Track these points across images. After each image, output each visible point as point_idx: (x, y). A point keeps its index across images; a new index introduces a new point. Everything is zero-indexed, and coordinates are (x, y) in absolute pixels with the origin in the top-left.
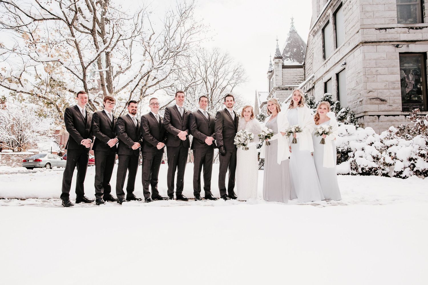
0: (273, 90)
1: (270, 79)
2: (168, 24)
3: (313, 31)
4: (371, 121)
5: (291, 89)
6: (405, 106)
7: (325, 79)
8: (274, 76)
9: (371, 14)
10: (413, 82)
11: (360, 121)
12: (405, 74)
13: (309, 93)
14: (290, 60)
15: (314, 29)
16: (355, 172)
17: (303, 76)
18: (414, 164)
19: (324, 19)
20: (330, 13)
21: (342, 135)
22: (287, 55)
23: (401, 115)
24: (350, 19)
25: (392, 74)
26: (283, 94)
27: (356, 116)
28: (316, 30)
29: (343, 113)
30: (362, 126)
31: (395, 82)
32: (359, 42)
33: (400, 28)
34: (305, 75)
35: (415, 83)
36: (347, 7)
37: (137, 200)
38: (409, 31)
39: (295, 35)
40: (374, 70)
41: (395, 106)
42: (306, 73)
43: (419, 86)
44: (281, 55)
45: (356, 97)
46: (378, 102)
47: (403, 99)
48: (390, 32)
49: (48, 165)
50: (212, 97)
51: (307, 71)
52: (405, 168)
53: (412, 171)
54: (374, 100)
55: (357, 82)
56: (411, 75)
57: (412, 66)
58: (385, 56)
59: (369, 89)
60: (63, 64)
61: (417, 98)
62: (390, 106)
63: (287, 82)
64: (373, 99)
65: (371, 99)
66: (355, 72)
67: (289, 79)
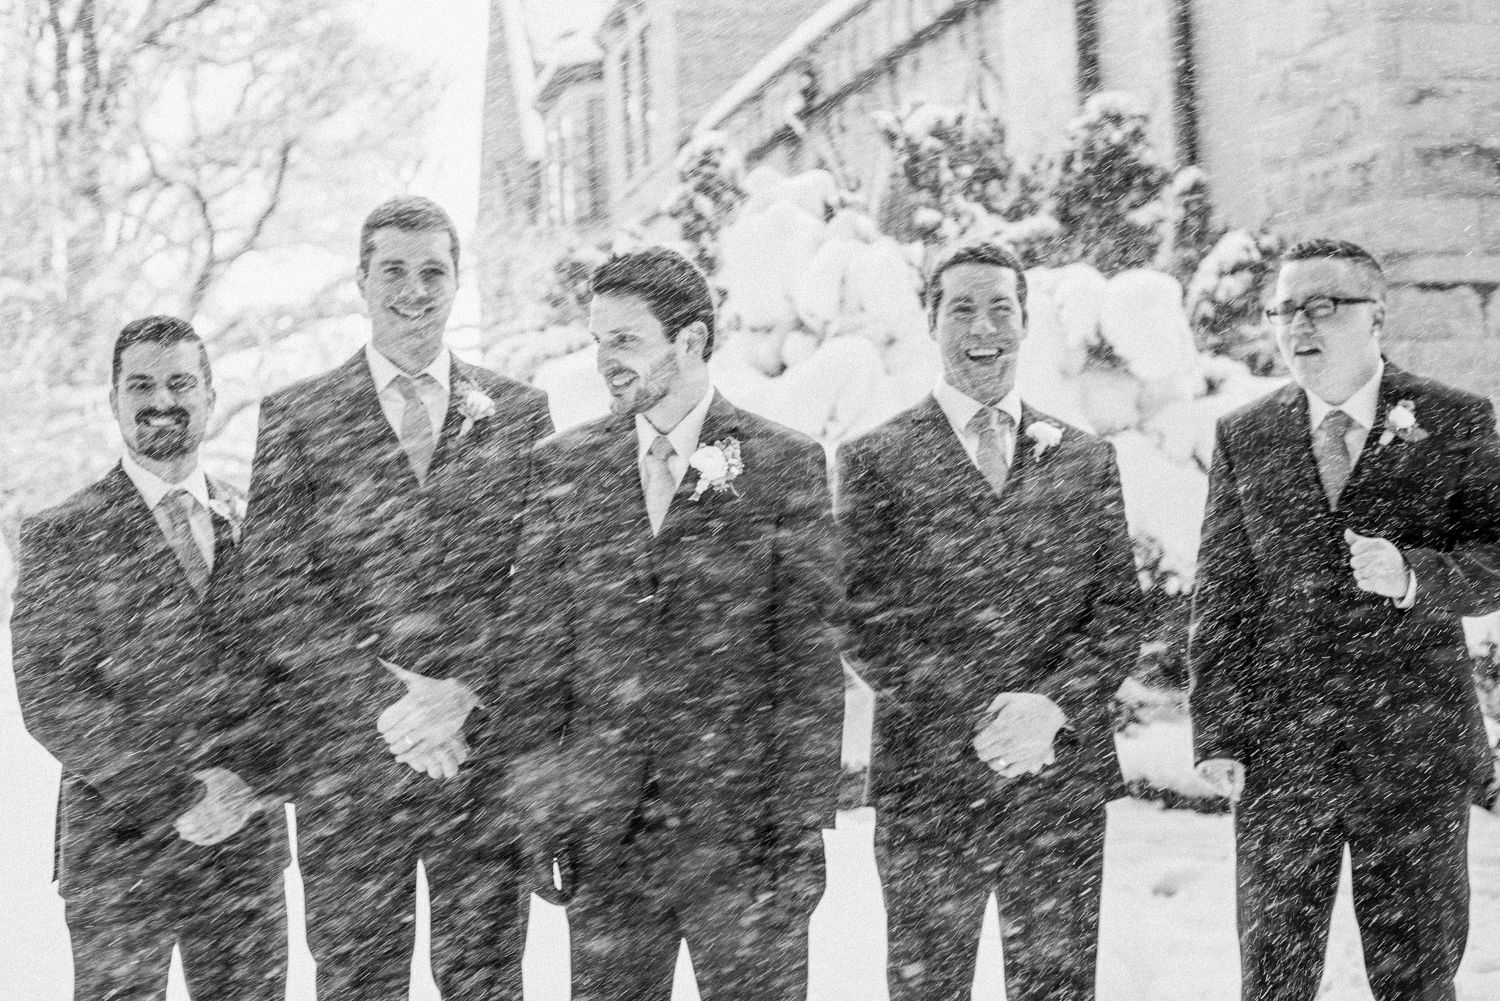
45: (1321, 130)
54: (1454, 162)
55: (1328, 7)
59: (1417, 71)
64: (1446, 152)
65: (1427, 157)
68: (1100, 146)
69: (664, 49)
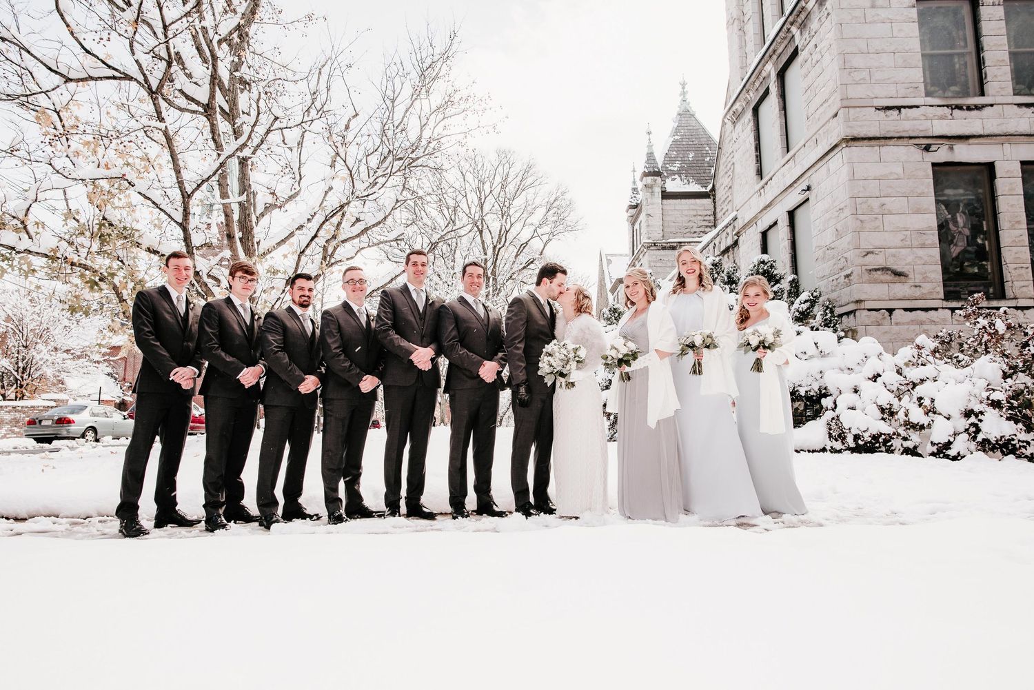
0: (642, 250)
1: (633, 224)
2: (389, 93)
3: (731, 112)
4: (872, 322)
6: (951, 286)
7: (763, 224)
8: (642, 217)
9: (865, 74)
10: (967, 232)
11: (847, 322)
12: (947, 213)
13: (726, 256)
14: (679, 179)
15: (734, 108)
16: (838, 445)
17: (712, 218)
18: (977, 424)
19: (757, 84)
20: (770, 72)
21: (806, 357)
22: (672, 168)
23: (943, 308)
24: (815, 84)
25: (918, 211)
26: (665, 259)
27: (838, 311)
28: (740, 109)
29: (804, 303)
30: (853, 334)
31: (924, 232)
32: (840, 138)
33: (932, 106)
34: (715, 213)
35: (971, 233)
36: (810, 59)
37: (308, 519)
38: (951, 114)
39: (691, 122)
40: (875, 204)
41: (927, 287)
42: (718, 210)
43: (980, 241)
44: (658, 168)
45: (836, 266)
46: (889, 277)
47: (945, 270)
48: (909, 115)
49: (91, 432)
50: (495, 267)
51: (721, 205)
52: (956, 434)
53: (974, 441)
54: (879, 272)
56: (962, 214)
57: (963, 195)
58: (899, 170)
59: (866, 246)
60: (133, 186)
61: (976, 268)
62: (916, 286)
63: (673, 230)
64: (876, 270)
65: (870, 271)
66: (832, 208)
67: (677, 224)
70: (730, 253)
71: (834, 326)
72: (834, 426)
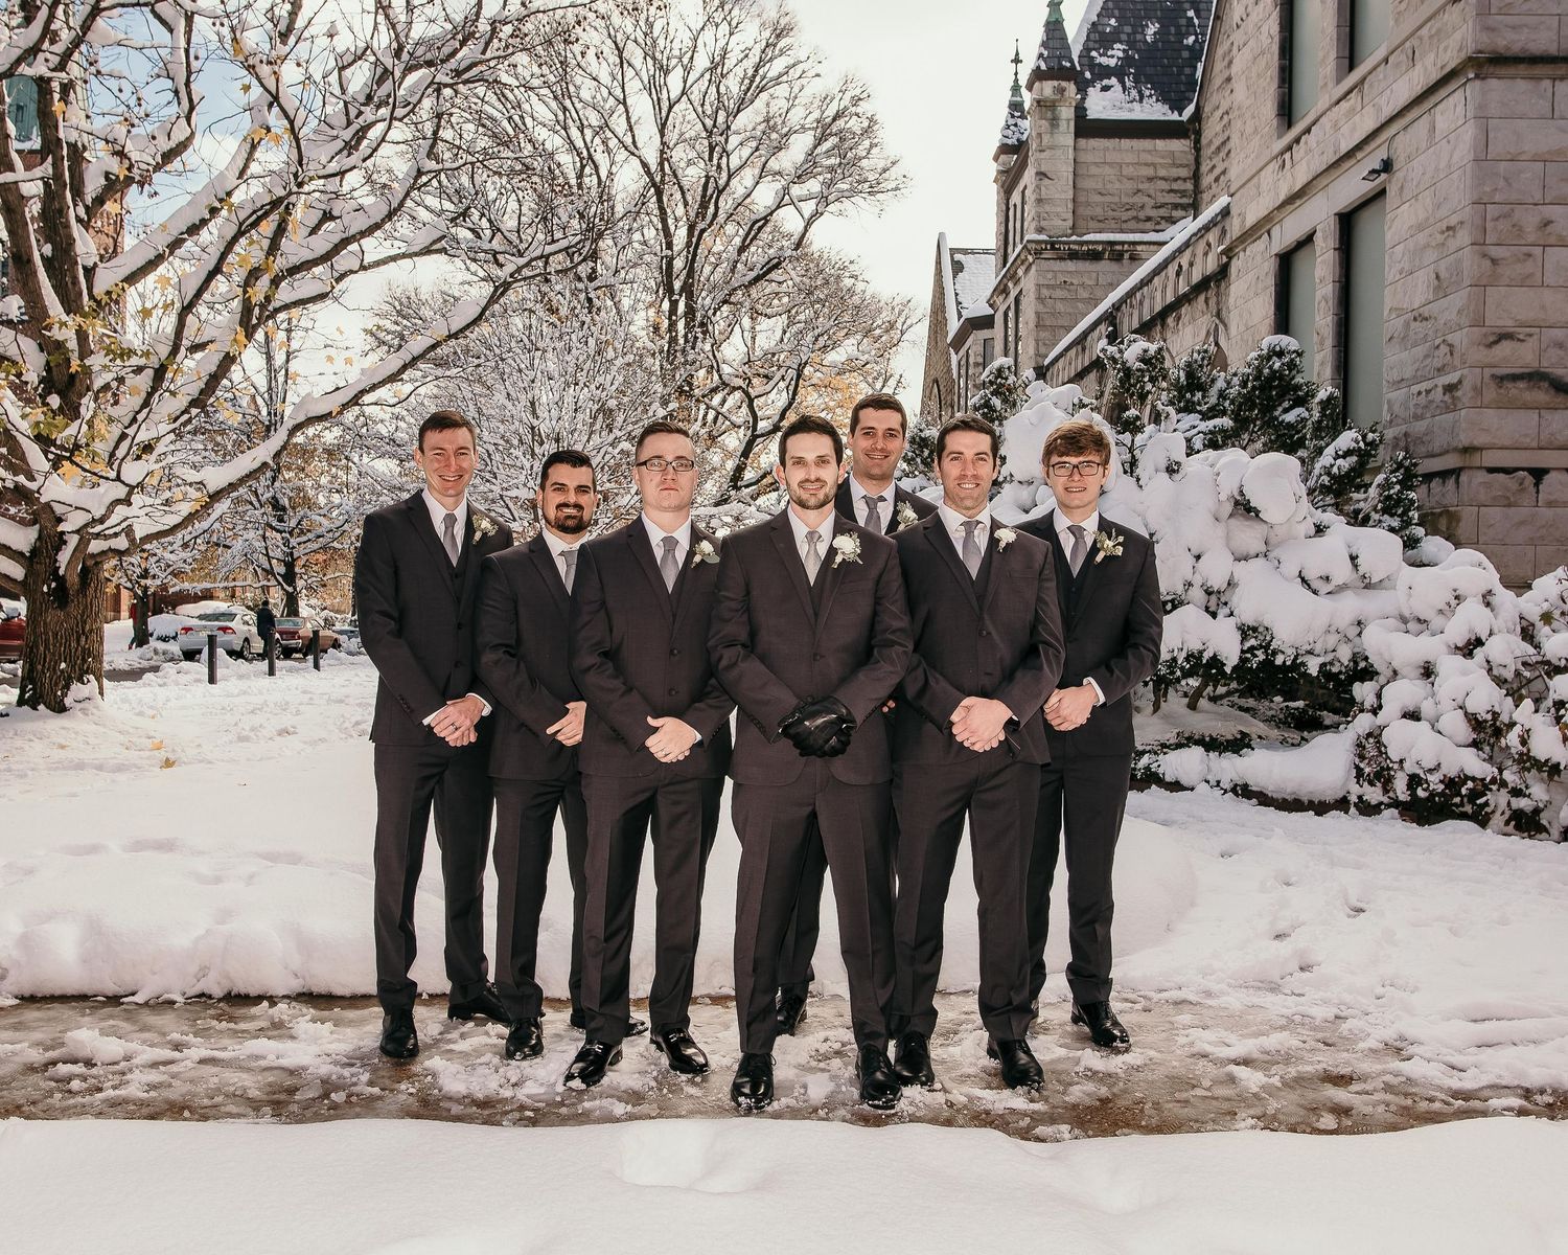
0: (1023, 257)
1: (1008, 192)
4: (1494, 498)
5: (1117, 257)
7: (1286, 234)
8: (1028, 177)
11: (1442, 494)
13: (1202, 298)
14: (1118, 87)
16: (1374, 794)
17: (1189, 186)
21: (1330, 588)
22: (1104, 60)
26: (1074, 281)
29: (1344, 457)
30: (1450, 523)
32: (1463, 55)
34: (1196, 177)
42: (1204, 168)
44: (1072, 61)
45: (1427, 362)
46: (1541, 395)
51: (1211, 159)
54: (1521, 385)
55: (1438, 277)
59: (1498, 320)
63: (1099, 211)
64: (1515, 378)
65: (1501, 380)
66: (1432, 221)
67: (1108, 199)
68: (1266, 371)
69: (1029, 307)
70: (1211, 293)
71: (1405, 513)
72: (1371, 752)
